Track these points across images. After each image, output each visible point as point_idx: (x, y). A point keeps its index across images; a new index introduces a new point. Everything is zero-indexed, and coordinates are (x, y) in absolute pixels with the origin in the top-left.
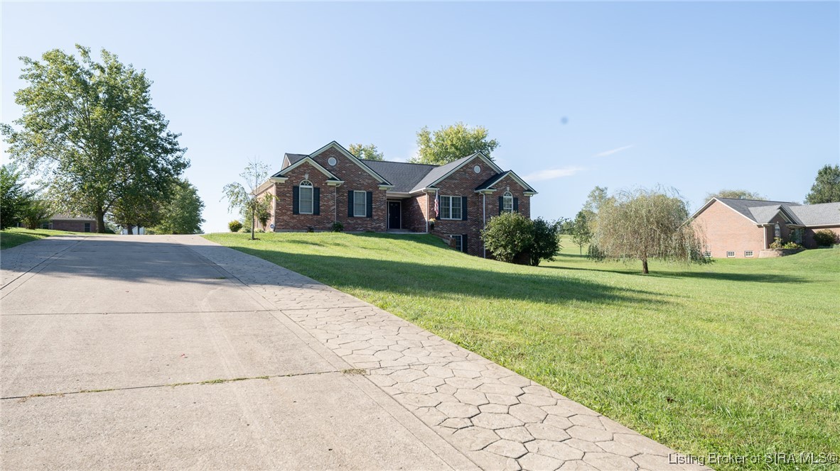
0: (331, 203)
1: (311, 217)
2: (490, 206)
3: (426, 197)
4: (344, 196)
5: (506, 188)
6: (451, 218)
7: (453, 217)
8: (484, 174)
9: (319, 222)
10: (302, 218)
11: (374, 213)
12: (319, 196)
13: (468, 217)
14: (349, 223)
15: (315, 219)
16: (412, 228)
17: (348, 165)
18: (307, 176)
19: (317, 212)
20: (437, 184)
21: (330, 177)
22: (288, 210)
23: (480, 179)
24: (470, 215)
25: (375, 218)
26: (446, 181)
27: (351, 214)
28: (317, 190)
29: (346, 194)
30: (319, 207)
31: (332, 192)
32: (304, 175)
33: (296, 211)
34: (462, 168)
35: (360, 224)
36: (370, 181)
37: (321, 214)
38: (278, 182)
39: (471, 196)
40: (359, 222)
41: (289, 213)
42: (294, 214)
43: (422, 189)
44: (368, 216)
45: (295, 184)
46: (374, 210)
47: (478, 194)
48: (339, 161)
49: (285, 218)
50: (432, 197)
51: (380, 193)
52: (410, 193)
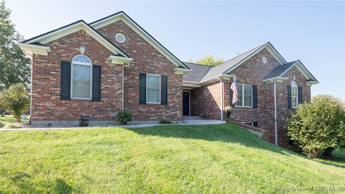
0: (116, 86)
1: (88, 104)
2: (281, 94)
3: (221, 85)
4: (135, 79)
5: (292, 78)
6: (243, 106)
7: (245, 105)
8: (270, 65)
9: (99, 110)
10: (75, 105)
11: (169, 100)
12: (100, 78)
13: (258, 105)
14: (140, 112)
15: (94, 106)
16: (202, 114)
17: (139, 44)
18: (82, 50)
19: (97, 96)
20: (231, 72)
21: (116, 53)
22: (52, 94)
23: (267, 69)
24: (260, 103)
25: (171, 105)
26: (239, 69)
27: (143, 101)
28: (97, 70)
29: (137, 78)
30: (100, 90)
31: (118, 73)
32: (79, 47)
33: (65, 95)
34: (252, 57)
35: (153, 112)
36: (165, 64)
37: (102, 99)
38: (37, 53)
39: (260, 84)
40: (153, 110)
41: (54, 98)
42: (62, 99)
43: (217, 77)
44: (162, 103)
45: (65, 59)
46: (169, 97)
47: (265, 83)
48: (128, 38)
49: (48, 104)
50: (228, 84)
51: (176, 77)
52: (201, 82)
